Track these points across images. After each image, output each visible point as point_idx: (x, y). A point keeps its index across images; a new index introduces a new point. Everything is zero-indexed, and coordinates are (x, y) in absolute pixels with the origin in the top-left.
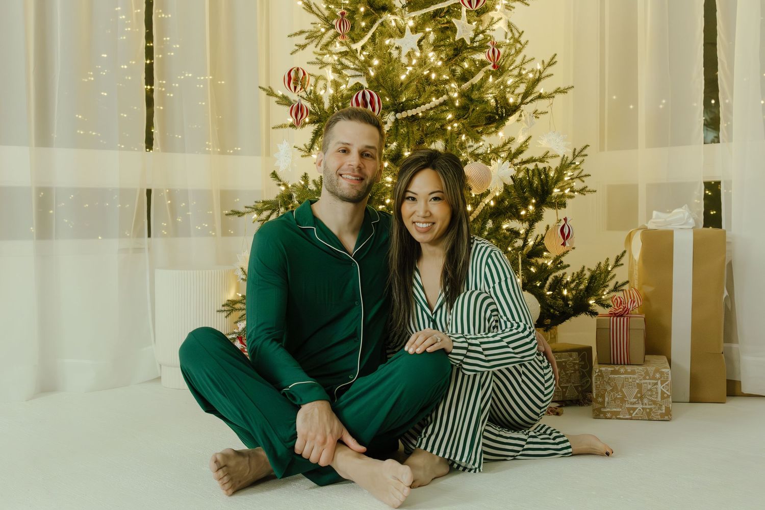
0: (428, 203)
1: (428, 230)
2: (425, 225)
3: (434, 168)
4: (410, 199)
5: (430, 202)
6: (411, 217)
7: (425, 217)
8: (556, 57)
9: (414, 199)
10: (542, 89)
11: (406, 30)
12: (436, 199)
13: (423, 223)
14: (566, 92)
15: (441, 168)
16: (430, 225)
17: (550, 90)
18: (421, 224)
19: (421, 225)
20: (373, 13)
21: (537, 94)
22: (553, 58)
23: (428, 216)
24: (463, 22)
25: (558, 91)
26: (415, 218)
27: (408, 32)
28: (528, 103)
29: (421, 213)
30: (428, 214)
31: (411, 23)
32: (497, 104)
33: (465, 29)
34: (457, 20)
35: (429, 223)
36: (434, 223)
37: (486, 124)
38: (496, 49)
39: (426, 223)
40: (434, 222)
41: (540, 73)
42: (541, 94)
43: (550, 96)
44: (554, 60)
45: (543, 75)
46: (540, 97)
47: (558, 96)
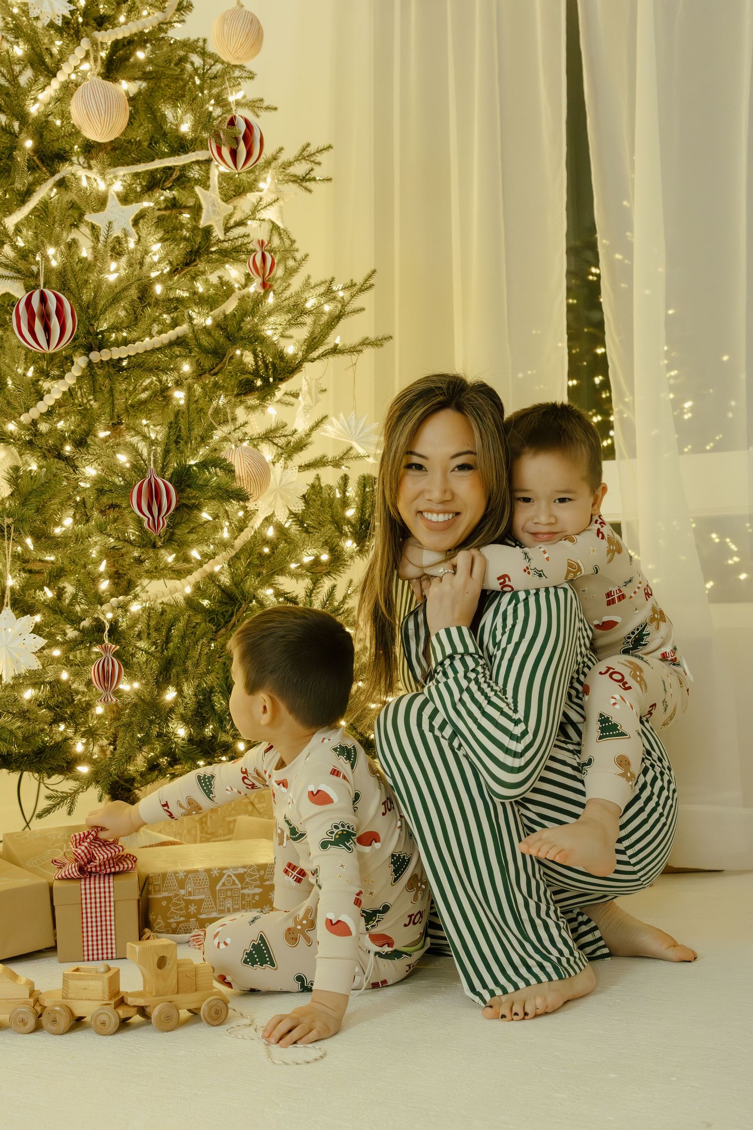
0: (450, 476)
1: (447, 526)
2: (441, 518)
3: (460, 408)
4: (414, 467)
5: (453, 473)
6: (416, 501)
7: (443, 502)
8: (375, 276)
9: (420, 467)
10: (338, 338)
11: (110, 198)
12: (462, 467)
13: (438, 513)
14: (381, 345)
15: (474, 409)
16: (451, 516)
17: (355, 340)
18: (435, 515)
19: (434, 517)
20: (38, 166)
21: (331, 346)
22: (370, 276)
23: (448, 500)
24: (214, 195)
25: (365, 343)
26: (422, 505)
27: (113, 203)
28: (315, 359)
29: (436, 495)
30: (448, 497)
31: (118, 187)
32: (256, 362)
33: (217, 209)
34: (203, 190)
35: (448, 512)
36: (458, 514)
37: (238, 395)
38: (267, 254)
39: (445, 512)
40: (458, 510)
41: (343, 306)
42: (336, 345)
43: (354, 350)
44: (372, 281)
45: (349, 309)
46: (335, 351)
47: (368, 352)
